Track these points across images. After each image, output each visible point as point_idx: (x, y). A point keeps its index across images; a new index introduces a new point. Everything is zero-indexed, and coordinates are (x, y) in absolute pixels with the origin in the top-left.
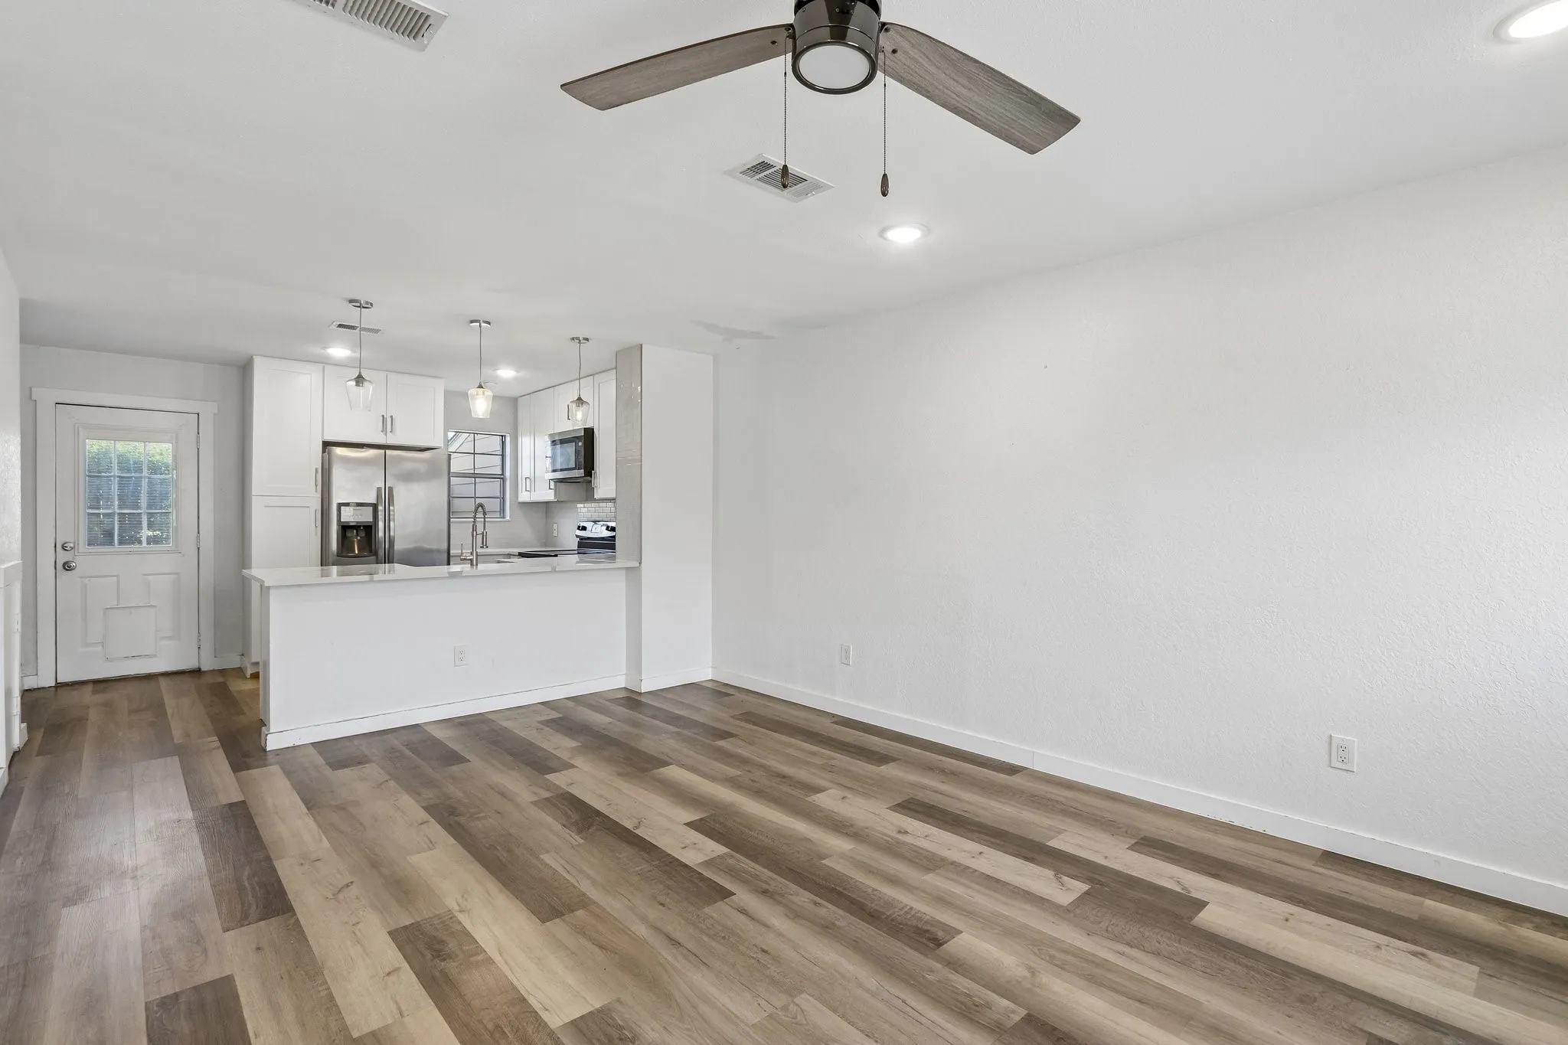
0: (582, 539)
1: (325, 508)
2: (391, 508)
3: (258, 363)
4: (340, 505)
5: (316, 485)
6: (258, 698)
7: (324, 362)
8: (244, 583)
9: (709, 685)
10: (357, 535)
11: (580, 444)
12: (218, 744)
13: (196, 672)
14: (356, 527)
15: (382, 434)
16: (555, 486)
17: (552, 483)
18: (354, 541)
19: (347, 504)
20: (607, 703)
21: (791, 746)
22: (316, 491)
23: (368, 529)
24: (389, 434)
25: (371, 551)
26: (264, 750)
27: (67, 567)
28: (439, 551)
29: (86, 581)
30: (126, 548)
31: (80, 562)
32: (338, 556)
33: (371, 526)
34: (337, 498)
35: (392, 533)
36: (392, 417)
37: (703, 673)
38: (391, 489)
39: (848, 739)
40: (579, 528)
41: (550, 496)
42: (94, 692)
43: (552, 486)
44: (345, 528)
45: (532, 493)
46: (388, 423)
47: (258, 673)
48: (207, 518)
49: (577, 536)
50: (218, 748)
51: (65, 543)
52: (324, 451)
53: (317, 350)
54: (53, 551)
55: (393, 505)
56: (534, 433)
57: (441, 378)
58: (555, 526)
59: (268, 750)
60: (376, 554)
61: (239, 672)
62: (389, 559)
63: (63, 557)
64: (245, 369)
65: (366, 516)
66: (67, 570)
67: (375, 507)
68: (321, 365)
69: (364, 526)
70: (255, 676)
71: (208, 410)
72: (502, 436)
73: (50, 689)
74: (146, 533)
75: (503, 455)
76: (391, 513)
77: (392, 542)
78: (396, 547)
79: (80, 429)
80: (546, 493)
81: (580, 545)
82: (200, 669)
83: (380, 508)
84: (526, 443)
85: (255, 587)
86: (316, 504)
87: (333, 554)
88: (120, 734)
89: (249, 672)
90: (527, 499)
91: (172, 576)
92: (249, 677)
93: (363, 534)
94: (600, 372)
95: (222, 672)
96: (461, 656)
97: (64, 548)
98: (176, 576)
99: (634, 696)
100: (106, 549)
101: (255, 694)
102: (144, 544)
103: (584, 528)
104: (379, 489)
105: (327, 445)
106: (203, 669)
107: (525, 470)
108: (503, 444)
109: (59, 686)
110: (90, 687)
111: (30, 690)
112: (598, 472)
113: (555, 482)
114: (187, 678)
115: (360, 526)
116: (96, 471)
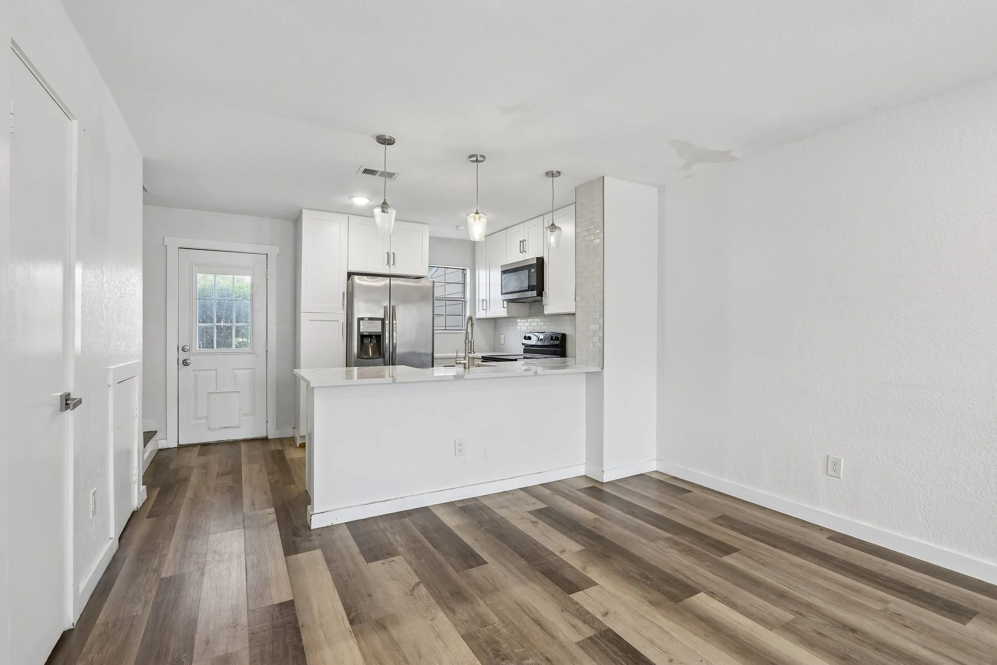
0: (527, 347)
1: (349, 322)
2: (394, 322)
3: (306, 215)
4: (360, 319)
5: (343, 305)
6: (304, 466)
7: (350, 212)
8: (296, 380)
9: (654, 476)
10: (371, 342)
11: (533, 270)
12: (273, 517)
13: (265, 440)
14: (370, 336)
15: (387, 266)
16: (508, 305)
17: (505, 302)
18: (369, 347)
19: (363, 319)
20: (577, 492)
21: (814, 573)
22: (343, 309)
23: (378, 338)
24: (392, 266)
25: (380, 355)
26: (309, 528)
27: (185, 363)
28: (426, 354)
29: (197, 373)
30: (222, 350)
31: (192, 360)
32: (358, 358)
33: (380, 336)
34: (357, 315)
35: (394, 341)
36: (394, 253)
37: (649, 466)
38: (393, 307)
39: (873, 568)
40: (525, 338)
41: (503, 313)
42: (200, 454)
43: (505, 306)
44: (362, 337)
45: (488, 311)
46: (390, 258)
47: (304, 444)
48: (272, 329)
49: (523, 344)
50: (274, 522)
51: (184, 347)
52: (348, 280)
53: (345, 200)
54: (177, 354)
55: (396, 320)
56: (489, 267)
57: (426, 224)
58: (502, 336)
59: (312, 528)
60: (384, 357)
61: (292, 439)
62: (392, 361)
63: (183, 356)
64: (296, 221)
65: (376, 328)
66: (185, 365)
67: (383, 320)
68: (346, 216)
69: (375, 335)
70: (303, 446)
71: (274, 252)
72: (464, 270)
73: (174, 449)
74: (235, 341)
75: (464, 284)
76: (394, 326)
77: (394, 348)
78: (398, 351)
79: (194, 266)
80: (499, 310)
81: (525, 351)
82: (267, 437)
83: (387, 322)
84: (482, 275)
85: (303, 385)
86: (343, 319)
87: (355, 356)
88: (208, 498)
89: (299, 442)
90: (484, 316)
91: (249, 370)
92: (298, 446)
93: (374, 341)
94: (560, 208)
95: (281, 440)
96: (460, 448)
97: (183, 349)
98: (253, 370)
99: (598, 486)
100: (210, 350)
101: (302, 462)
102: (234, 346)
103: (529, 338)
104: (385, 307)
105: (350, 275)
106: (270, 437)
107: (482, 294)
108: (464, 276)
109: (180, 447)
110: (198, 448)
111: (162, 449)
112: (547, 293)
113: (508, 302)
114: (258, 445)
115: (373, 335)
116: (204, 296)
